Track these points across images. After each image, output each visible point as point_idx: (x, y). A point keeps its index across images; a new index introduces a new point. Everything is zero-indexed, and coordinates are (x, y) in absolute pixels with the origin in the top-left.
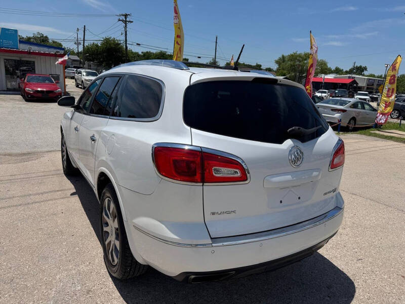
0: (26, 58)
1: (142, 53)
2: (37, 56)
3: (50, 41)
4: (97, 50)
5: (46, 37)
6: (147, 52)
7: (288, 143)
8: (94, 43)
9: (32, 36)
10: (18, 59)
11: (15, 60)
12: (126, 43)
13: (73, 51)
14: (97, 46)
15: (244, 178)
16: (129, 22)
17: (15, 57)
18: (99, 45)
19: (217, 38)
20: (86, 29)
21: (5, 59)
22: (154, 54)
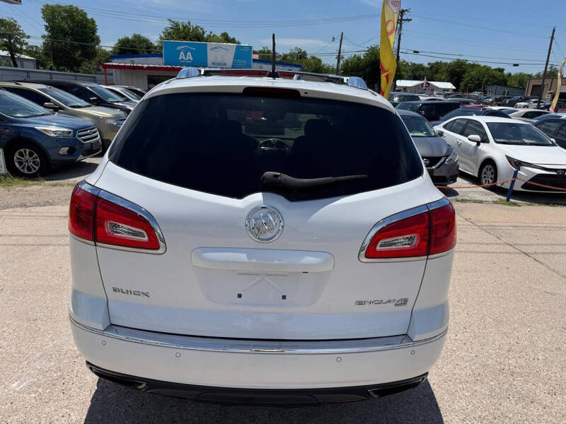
1: (429, 64)
3: (308, 57)
4: (358, 64)
5: (304, 52)
6: (437, 63)
7: (257, 198)
8: (355, 56)
9: (288, 52)
12: (398, 52)
13: (333, 68)
14: (359, 58)
15: (153, 244)
16: (406, 20)
18: (362, 57)
19: (554, 30)
20: (343, 38)
22: (446, 64)
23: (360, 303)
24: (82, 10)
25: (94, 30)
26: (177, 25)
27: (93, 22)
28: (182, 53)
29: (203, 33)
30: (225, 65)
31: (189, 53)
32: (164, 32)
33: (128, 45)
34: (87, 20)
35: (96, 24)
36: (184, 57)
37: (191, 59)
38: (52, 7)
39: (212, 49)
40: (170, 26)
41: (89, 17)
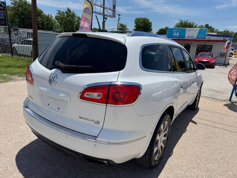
0: (208, 44)
2: (214, 43)
10: (204, 44)
11: (202, 45)
17: (203, 43)
21: (197, 45)
23: (80, 118)
24: (148, 19)
25: (151, 26)
26: (182, 22)
27: (151, 23)
28: (175, 33)
29: (193, 24)
30: (193, 37)
31: (178, 33)
32: (176, 25)
33: (162, 31)
34: (149, 23)
35: (152, 24)
36: (175, 35)
37: (178, 35)
38: (138, 19)
39: (188, 31)
40: (179, 22)
41: (150, 21)
